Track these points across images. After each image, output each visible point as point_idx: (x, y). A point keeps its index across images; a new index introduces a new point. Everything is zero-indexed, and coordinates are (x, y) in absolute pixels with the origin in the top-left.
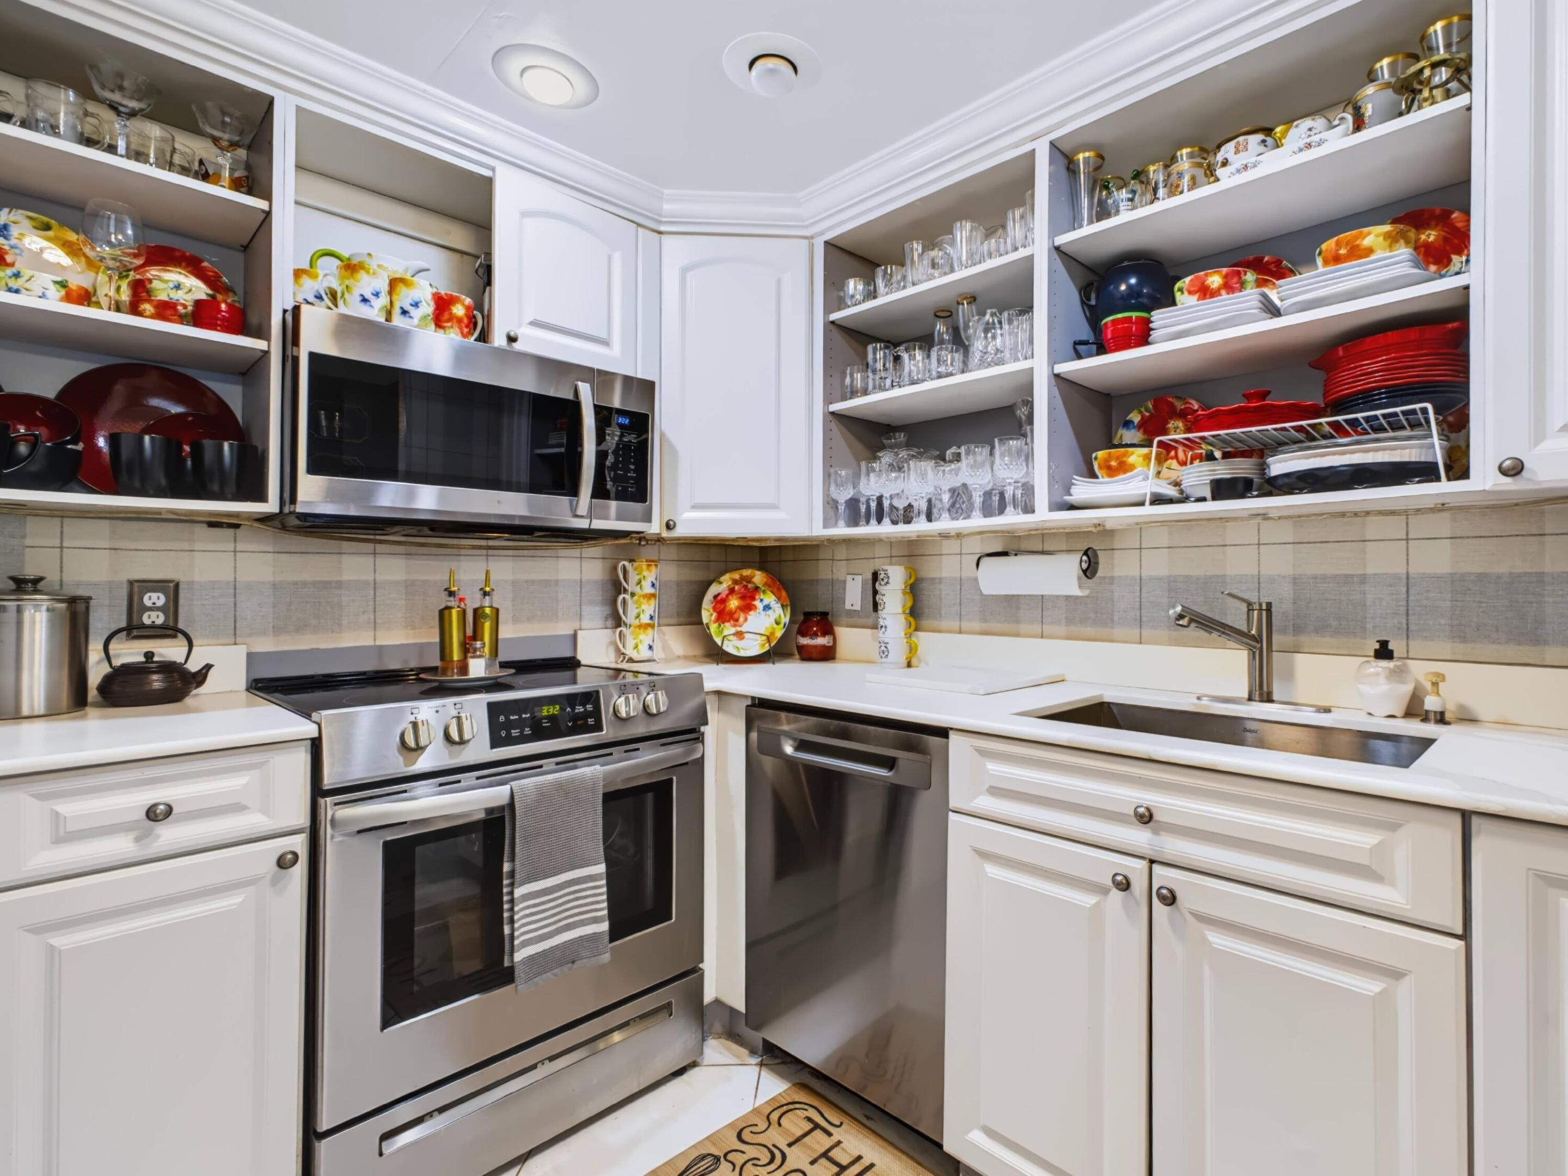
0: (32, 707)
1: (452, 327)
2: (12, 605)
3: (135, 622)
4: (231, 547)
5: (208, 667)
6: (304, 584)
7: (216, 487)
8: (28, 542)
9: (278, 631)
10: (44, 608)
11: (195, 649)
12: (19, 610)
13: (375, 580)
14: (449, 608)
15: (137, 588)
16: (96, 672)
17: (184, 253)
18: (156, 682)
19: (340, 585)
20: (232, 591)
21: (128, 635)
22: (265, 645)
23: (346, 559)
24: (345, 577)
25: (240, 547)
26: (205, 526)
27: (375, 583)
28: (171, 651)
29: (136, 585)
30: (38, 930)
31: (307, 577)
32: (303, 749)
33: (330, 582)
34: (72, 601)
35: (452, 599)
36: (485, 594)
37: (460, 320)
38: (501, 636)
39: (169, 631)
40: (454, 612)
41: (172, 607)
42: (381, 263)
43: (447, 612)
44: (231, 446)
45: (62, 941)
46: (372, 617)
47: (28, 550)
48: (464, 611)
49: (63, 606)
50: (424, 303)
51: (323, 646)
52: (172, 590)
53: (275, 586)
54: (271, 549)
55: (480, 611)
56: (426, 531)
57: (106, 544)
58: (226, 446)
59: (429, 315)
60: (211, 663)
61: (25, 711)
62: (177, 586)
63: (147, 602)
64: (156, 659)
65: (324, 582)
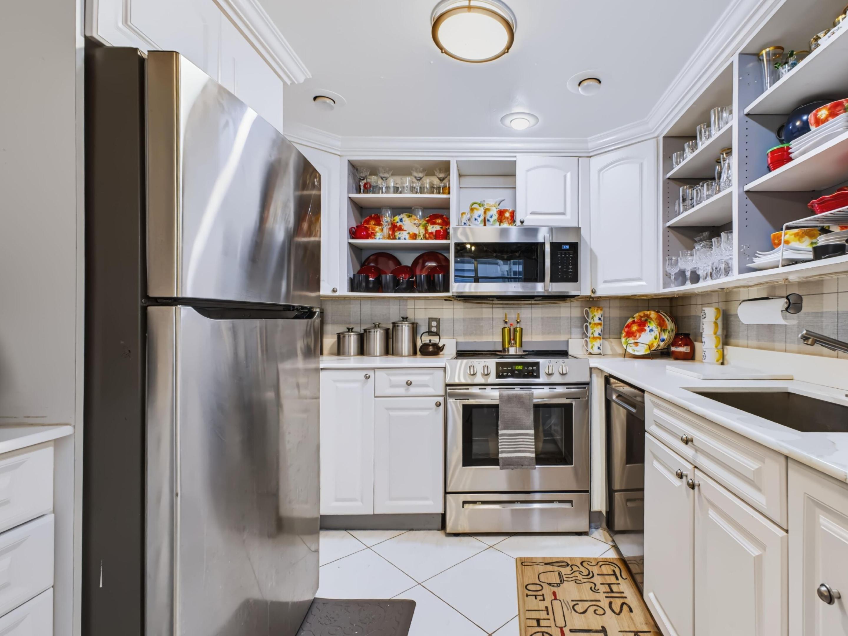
0: (405, 354)
1: (505, 221)
2: (401, 325)
3: (430, 331)
4: (452, 307)
5: (444, 345)
6: (472, 319)
7: (438, 289)
8: (408, 307)
9: (465, 334)
10: (407, 326)
11: (441, 339)
12: (402, 326)
13: (493, 317)
14: (505, 328)
15: (431, 320)
16: (419, 344)
17: (439, 215)
18: (431, 349)
19: (482, 319)
20: (453, 321)
21: (429, 334)
22: (461, 339)
23: (484, 310)
24: (484, 316)
25: (455, 307)
26: (444, 300)
27: (493, 319)
28: (435, 339)
29: (430, 319)
30: (388, 409)
31: (473, 316)
32: (442, 370)
33: (479, 318)
34: (413, 324)
35: (506, 324)
36: (518, 322)
37: (508, 218)
38: (523, 340)
39: (437, 334)
41: (438, 327)
42: (488, 203)
44: (442, 275)
45: (392, 413)
46: (492, 331)
47: (408, 309)
48: (510, 329)
49: (411, 325)
50: (494, 215)
51: (477, 341)
52: (438, 321)
53: (464, 320)
54: (462, 307)
55: (516, 329)
56: (495, 299)
57: (424, 307)
58: (440, 275)
59: (496, 219)
60: (445, 344)
61: (404, 355)
62: (439, 319)
63: (433, 325)
64: (432, 342)
65: (477, 318)
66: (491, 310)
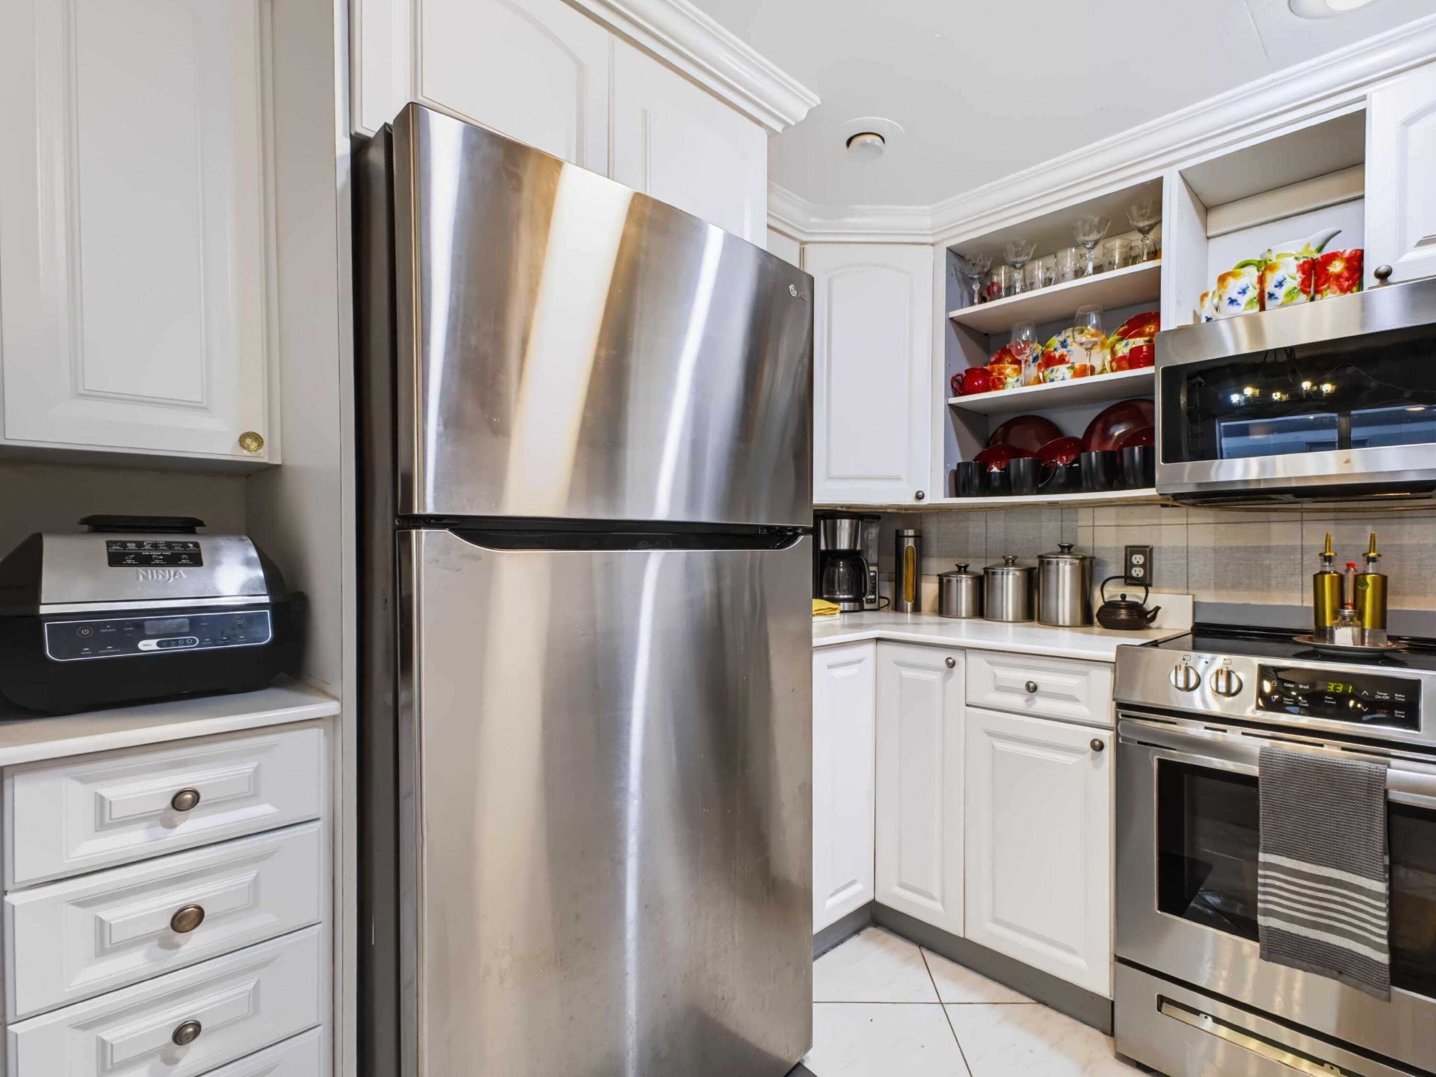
0: (1064, 622)
1: (1329, 287)
2: (1054, 560)
3: (1128, 575)
4: (1184, 521)
5: (1157, 609)
6: (1238, 549)
7: (1132, 481)
8: (1079, 523)
9: (1218, 586)
10: (1068, 563)
11: (1150, 595)
12: (1058, 563)
13: (1302, 545)
14: (1323, 573)
15: (1131, 550)
16: (1098, 603)
18: (1123, 614)
19: (1268, 549)
20: (1185, 554)
21: (1125, 582)
22: (1207, 597)
23: (1275, 527)
24: (1274, 543)
25: (1191, 520)
26: (1159, 506)
27: (1302, 548)
28: (1135, 594)
29: (1129, 549)
30: (990, 734)
31: (1240, 543)
32: (1110, 669)
33: (1260, 547)
34: (1083, 559)
35: (1327, 564)
36: (1370, 560)
37: (1338, 277)
38: (1389, 607)
39: (1145, 583)
40: (1327, 577)
41: (1147, 566)
43: (1319, 577)
44: (1140, 448)
45: (1000, 745)
46: (1300, 579)
47: (1079, 528)
48: (1341, 579)
49: (1077, 561)
50: (1288, 279)
51: (1253, 602)
52: (1146, 551)
53: (1216, 550)
54: (1212, 521)
55: (1361, 577)
56: (1290, 497)
57: (1114, 524)
58: (1137, 449)
59: (1295, 288)
60: (1160, 606)
61: (1061, 623)
62: (1151, 550)
63: (1135, 562)
64: (1127, 599)
65: (1256, 547)
66: (1299, 525)
